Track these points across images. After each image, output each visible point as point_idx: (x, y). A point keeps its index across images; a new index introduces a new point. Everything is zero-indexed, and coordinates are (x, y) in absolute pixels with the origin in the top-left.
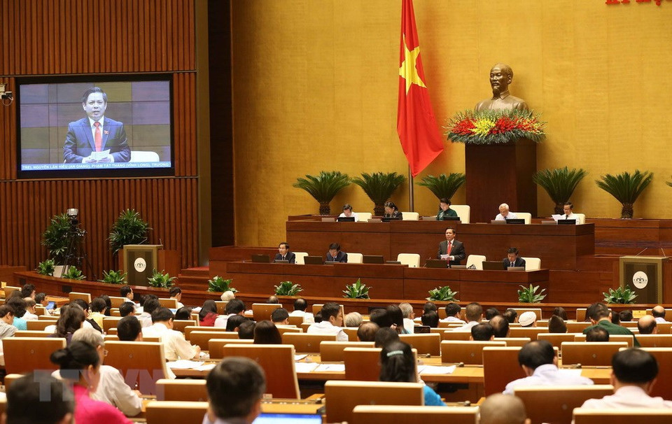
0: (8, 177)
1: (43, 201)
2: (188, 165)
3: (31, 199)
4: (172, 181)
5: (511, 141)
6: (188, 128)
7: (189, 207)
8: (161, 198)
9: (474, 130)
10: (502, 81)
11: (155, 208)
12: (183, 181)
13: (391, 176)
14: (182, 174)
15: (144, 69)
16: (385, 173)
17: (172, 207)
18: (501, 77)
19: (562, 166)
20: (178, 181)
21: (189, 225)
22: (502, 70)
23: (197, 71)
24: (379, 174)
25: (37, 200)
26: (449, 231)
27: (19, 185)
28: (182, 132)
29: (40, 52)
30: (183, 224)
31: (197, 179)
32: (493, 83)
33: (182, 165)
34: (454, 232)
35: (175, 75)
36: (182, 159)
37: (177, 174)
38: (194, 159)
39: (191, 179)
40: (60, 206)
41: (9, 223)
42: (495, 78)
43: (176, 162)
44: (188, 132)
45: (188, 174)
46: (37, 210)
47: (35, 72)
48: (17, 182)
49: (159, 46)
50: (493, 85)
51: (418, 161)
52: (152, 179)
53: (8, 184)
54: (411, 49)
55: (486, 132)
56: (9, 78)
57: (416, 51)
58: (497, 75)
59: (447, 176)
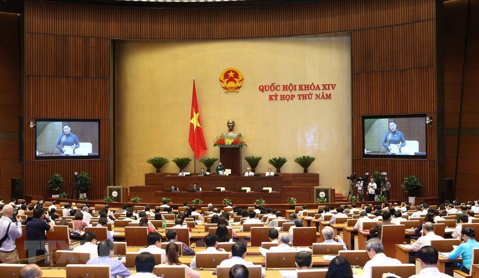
10: (232, 126)
18: (231, 124)
19: (251, 156)
22: (231, 122)
35: (101, 120)
40: (53, 171)
41: (31, 178)
55: (231, 144)
57: (198, 114)
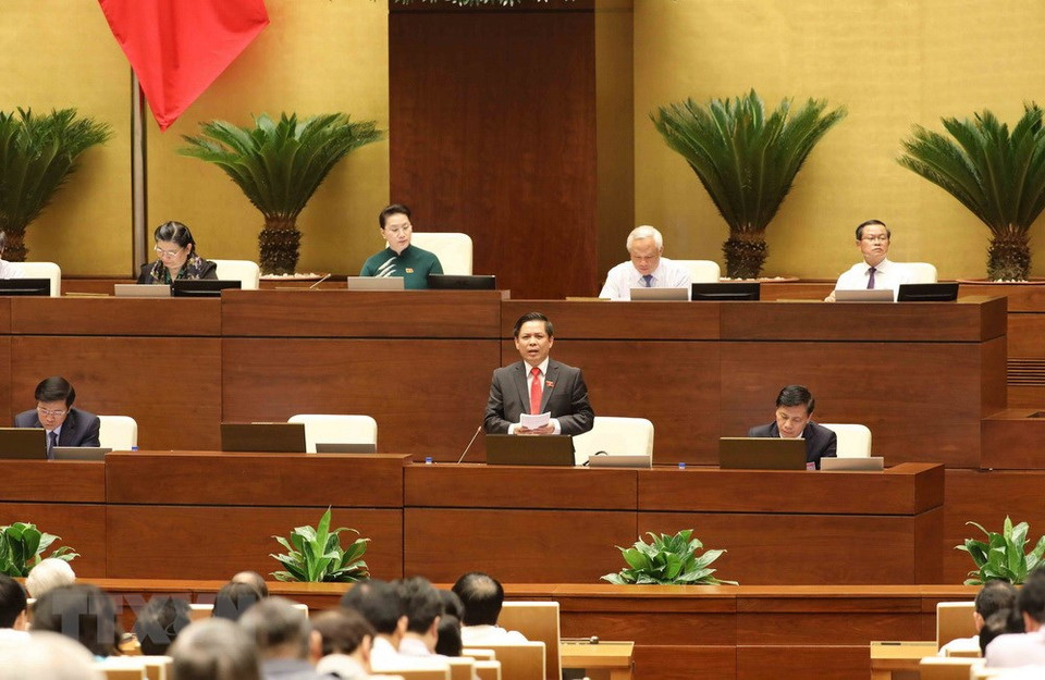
13: (61, 118)
16: (43, 111)
26: (533, 326)
34: (549, 333)
59: (268, 125)
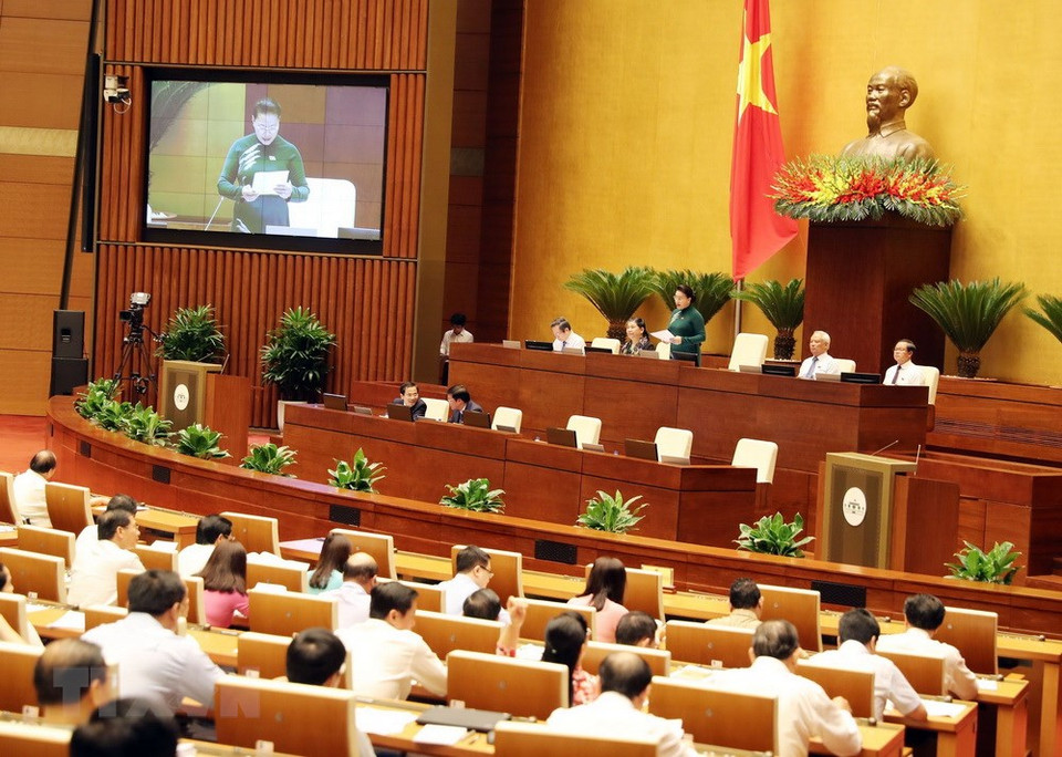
0: (122, 237)
1: (174, 283)
2: (404, 237)
3: (157, 278)
4: (377, 263)
5: (868, 218)
6: (407, 172)
7: (400, 312)
8: (358, 293)
9: (815, 195)
10: (886, 100)
11: (349, 310)
12: (394, 264)
14: (394, 253)
15: (345, 64)
17: (375, 310)
18: (885, 93)
20: (386, 264)
21: (399, 343)
22: (891, 81)
23: (428, 72)
24: (686, 275)
25: (166, 279)
27: (139, 250)
28: (398, 180)
29: (184, 25)
30: (390, 339)
31: (416, 263)
32: (870, 105)
33: (395, 236)
36: (395, 227)
37: (385, 252)
38: (413, 228)
39: (407, 263)
42: (875, 94)
43: (386, 231)
44: (407, 180)
45: (403, 255)
46: (165, 297)
47: (174, 60)
48: (135, 247)
49: (371, 23)
50: (869, 109)
51: (749, 252)
52: (346, 259)
53: (121, 248)
54: (754, 39)
56: (132, 67)
58: (878, 88)
